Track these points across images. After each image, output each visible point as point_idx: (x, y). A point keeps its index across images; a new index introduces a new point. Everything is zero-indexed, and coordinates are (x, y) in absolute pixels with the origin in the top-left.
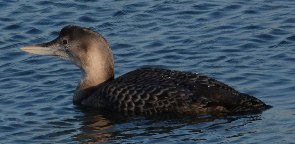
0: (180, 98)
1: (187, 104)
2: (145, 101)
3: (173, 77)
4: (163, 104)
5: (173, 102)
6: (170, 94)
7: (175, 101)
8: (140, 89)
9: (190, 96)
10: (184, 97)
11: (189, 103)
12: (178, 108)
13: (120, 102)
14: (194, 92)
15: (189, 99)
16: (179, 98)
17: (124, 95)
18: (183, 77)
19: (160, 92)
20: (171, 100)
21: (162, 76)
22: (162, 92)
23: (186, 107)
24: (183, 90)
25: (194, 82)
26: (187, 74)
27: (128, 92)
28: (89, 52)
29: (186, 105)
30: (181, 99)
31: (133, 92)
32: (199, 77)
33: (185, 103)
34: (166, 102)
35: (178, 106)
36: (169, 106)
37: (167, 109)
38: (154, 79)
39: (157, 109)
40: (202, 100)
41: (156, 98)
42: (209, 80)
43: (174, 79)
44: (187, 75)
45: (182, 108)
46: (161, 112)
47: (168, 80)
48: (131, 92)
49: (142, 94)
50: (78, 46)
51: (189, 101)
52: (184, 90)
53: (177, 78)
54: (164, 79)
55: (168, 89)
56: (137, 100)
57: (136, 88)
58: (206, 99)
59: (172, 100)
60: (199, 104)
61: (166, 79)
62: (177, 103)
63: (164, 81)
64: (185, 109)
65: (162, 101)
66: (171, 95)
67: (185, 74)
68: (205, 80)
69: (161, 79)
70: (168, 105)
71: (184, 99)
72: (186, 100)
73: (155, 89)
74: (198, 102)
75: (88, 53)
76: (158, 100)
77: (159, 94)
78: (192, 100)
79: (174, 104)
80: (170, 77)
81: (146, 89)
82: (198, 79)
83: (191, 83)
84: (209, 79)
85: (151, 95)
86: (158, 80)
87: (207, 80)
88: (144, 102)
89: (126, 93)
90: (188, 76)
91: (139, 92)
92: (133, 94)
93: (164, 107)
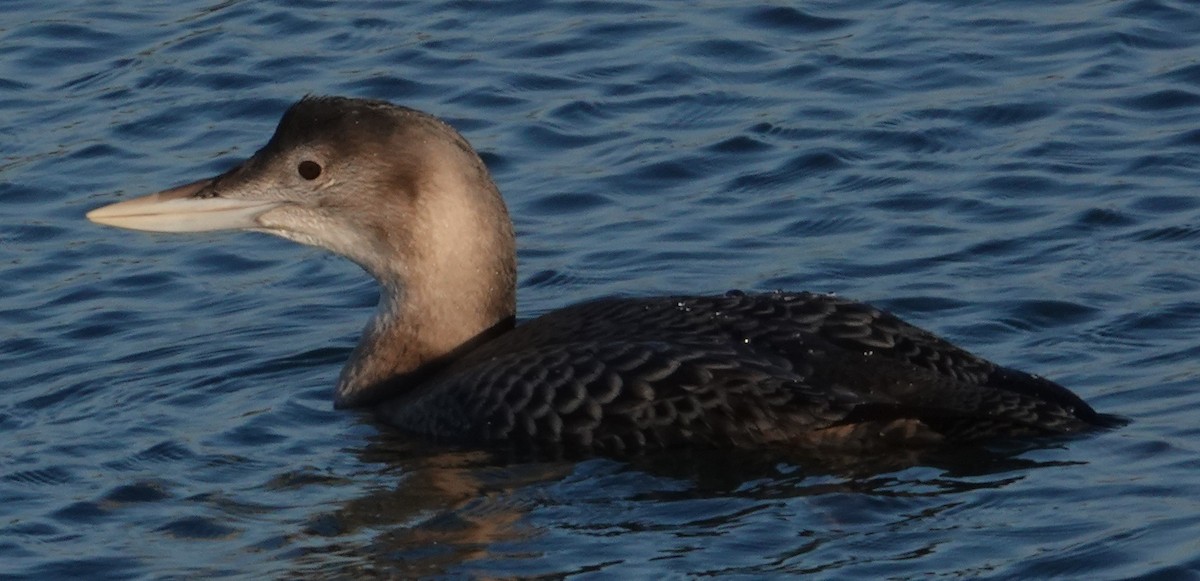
0: (744, 387)
1: (771, 413)
2: (605, 407)
3: (731, 312)
4: (674, 412)
5: (712, 404)
6: (706, 373)
7: (721, 400)
8: (585, 359)
9: (788, 385)
10: (761, 385)
11: (778, 409)
12: (732, 428)
13: (511, 419)
14: (811, 371)
15: (778, 393)
16: (739, 390)
17: (530, 388)
18: (771, 310)
19: (665, 366)
20: (704, 398)
21: (688, 310)
22: (674, 365)
23: (764, 426)
24: (766, 363)
25: (813, 330)
26: (786, 299)
27: (543, 375)
28: (424, 199)
29: (768, 416)
30: (749, 394)
31: (561, 376)
32: (833, 310)
33: (761, 407)
34: (685, 406)
35: (732, 418)
36: (698, 422)
37: (687, 434)
38: (653, 320)
39: (648, 433)
40: (832, 398)
41: (648, 393)
42: (874, 320)
43: (732, 319)
44: (788, 301)
45: (749, 426)
46: (662, 444)
47: (709, 322)
48: (553, 376)
49: (591, 378)
50: (377, 181)
51: (781, 401)
52: (770, 364)
53: (749, 314)
54: (693, 320)
55: (699, 354)
56: (572, 406)
57: (574, 355)
58: (852, 394)
59: (711, 395)
60: (821, 410)
61: (700, 320)
62: (730, 409)
63: (693, 327)
64: (759, 432)
65: (670, 403)
66: (711, 376)
67: (782, 300)
68: (858, 320)
69: (683, 321)
70: (693, 416)
71: (758, 392)
72: (767, 396)
73: (647, 356)
74: (817, 405)
75: (421, 202)
76: (656, 398)
77: (662, 374)
78: (790, 397)
79: (719, 411)
80: (718, 314)
81: (610, 357)
82: (828, 318)
83: (798, 335)
84: (876, 315)
85: (629, 378)
86: (667, 324)
87: (867, 320)
88: (597, 412)
89: (536, 382)
90: (791, 304)
91: (581, 371)
92: (560, 382)
93: (678, 423)
